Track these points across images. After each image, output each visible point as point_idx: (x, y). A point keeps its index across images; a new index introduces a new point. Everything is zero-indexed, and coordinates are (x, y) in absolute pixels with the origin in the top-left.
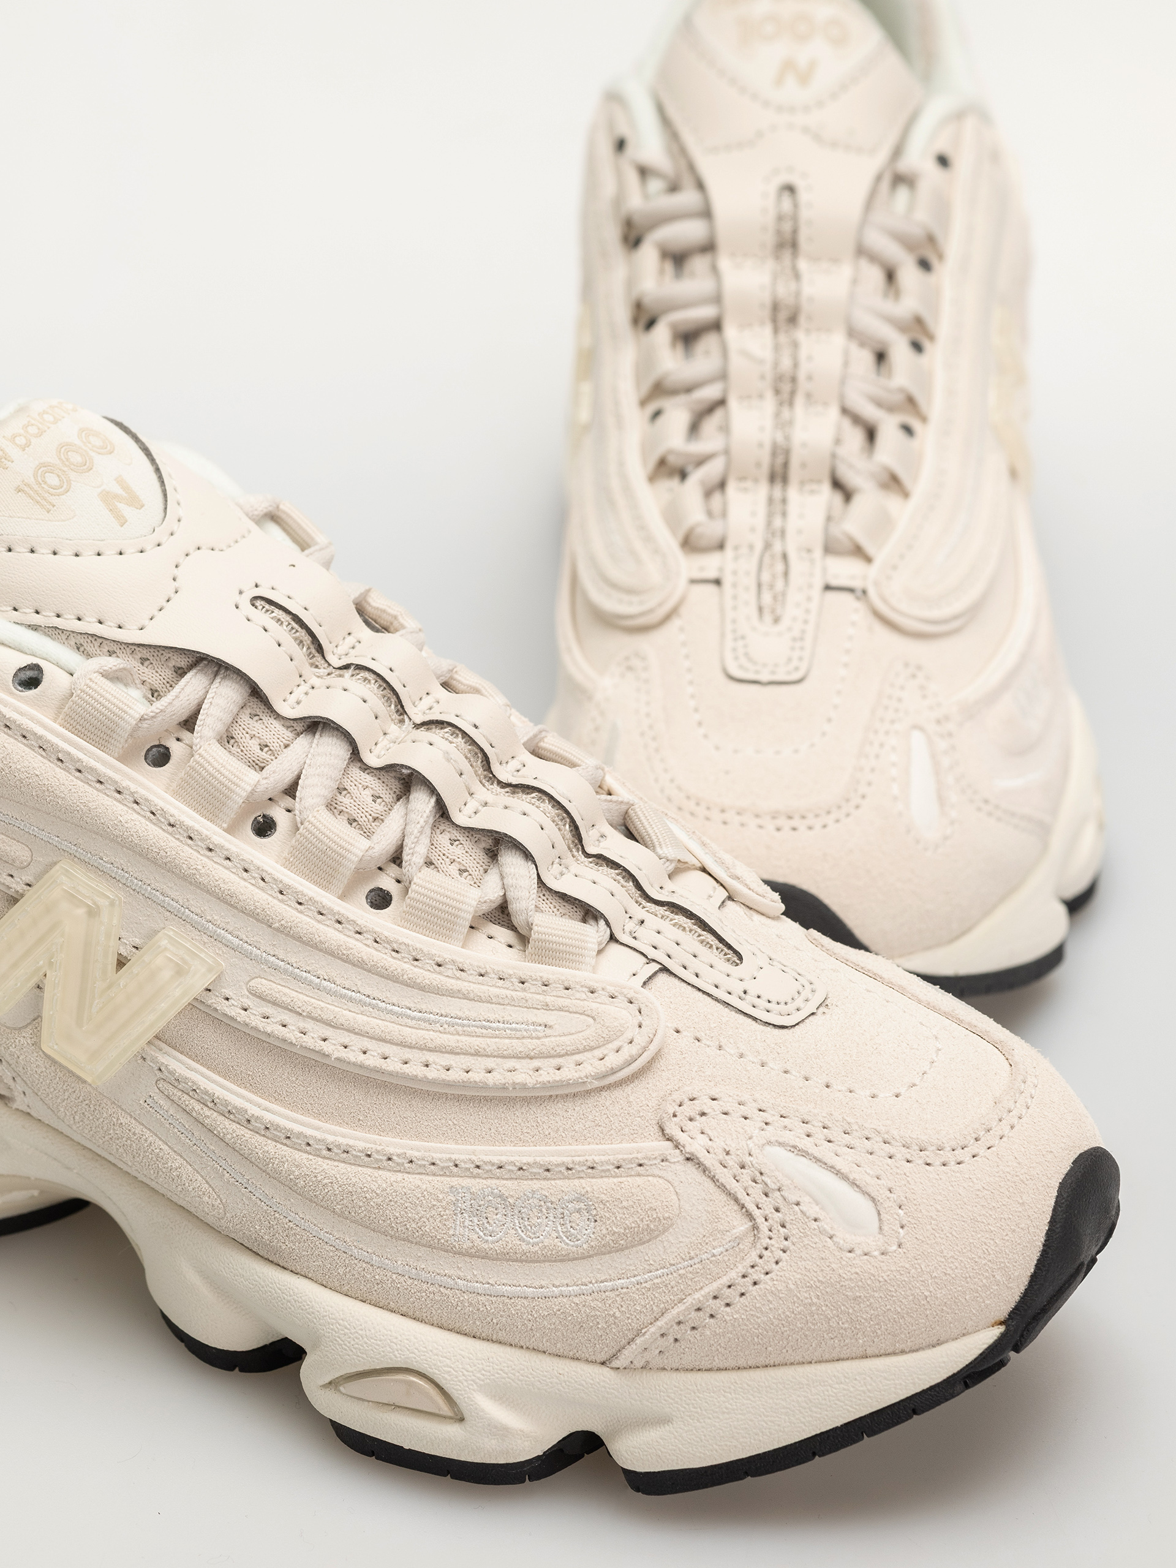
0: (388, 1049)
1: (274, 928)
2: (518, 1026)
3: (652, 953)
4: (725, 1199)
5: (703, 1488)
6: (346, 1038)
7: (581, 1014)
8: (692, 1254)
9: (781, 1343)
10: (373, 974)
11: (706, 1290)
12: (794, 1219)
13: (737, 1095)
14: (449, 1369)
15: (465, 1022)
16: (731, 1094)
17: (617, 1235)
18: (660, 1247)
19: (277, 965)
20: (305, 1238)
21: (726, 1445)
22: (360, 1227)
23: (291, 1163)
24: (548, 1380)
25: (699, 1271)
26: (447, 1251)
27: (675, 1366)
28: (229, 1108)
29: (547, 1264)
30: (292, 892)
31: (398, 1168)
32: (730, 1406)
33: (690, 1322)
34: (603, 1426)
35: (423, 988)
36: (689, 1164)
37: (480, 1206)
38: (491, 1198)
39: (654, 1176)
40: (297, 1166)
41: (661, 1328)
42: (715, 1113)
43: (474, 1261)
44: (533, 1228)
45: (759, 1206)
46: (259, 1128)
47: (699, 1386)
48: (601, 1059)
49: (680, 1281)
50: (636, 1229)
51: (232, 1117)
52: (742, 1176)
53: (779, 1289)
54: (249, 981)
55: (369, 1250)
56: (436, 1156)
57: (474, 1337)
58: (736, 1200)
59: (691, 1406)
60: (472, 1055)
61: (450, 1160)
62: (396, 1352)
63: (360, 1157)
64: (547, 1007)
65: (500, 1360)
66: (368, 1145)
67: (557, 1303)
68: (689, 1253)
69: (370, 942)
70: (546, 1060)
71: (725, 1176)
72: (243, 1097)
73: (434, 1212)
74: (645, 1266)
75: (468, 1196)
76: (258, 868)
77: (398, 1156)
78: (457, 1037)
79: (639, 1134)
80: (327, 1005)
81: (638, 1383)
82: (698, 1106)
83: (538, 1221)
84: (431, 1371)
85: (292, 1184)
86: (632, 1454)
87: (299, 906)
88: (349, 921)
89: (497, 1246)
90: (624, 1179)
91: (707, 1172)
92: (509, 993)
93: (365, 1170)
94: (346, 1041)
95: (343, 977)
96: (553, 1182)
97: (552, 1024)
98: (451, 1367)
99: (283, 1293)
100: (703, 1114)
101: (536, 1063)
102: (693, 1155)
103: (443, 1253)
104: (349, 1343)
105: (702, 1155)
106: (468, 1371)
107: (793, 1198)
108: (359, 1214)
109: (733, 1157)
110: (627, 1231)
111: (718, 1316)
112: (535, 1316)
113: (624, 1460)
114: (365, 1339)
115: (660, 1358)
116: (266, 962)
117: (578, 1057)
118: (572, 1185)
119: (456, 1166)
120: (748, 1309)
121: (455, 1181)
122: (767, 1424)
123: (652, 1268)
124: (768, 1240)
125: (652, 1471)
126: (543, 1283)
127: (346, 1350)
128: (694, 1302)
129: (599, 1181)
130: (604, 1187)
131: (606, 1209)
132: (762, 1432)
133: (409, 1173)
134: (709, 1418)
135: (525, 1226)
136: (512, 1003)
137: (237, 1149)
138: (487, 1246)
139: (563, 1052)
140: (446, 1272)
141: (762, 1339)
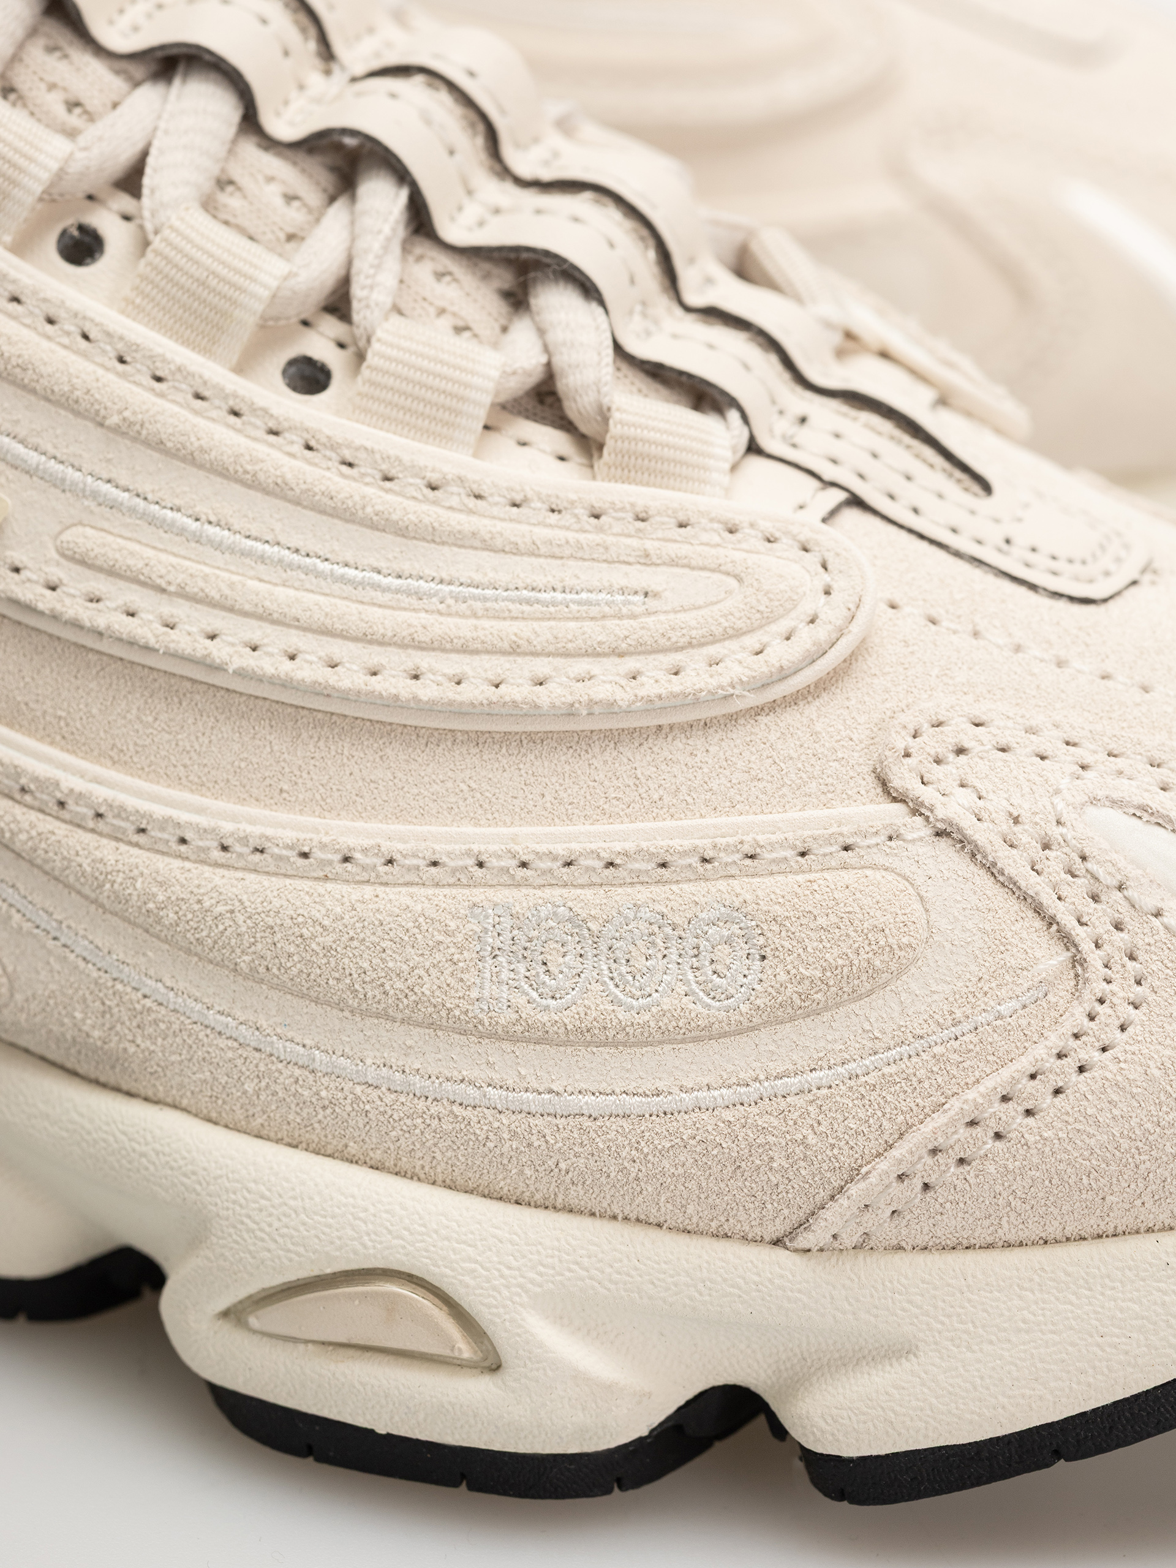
0: (337, 649)
1: (109, 428)
2: (593, 596)
3: (829, 472)
4: (1016, 907)
5: (973, 1486)
6: (256, 631)
7: (713, 571)
8: (959, 1014)
9: (1133, 1186)
10: (305, 507)
11: (989, 1083)
12: (1152, 942)
13: (1023, 717)
14: (473, 1266)
15: (489, 592)
16: (1011, 715)
17: (807, 982)
18: (893, 1005)
19: (115, 500)
20: (176, 1027)
21: (1023, 1396)
22: (289, 997)
23: (149, 880)
24: (670, 1280)
25: (971, 1047)
26: (464, 1033)
27: (921, 1241)
28: (23, 781)
29: (667, 1047)
30: (144, 356)
31: (365, 876)
32: (1031, 1317)
33: (956, 1148)
34: (770, 1372)
35: (402, 531)
36: (944, 842)
37: (530, 940)
38: (551, 923)
39: (874, 867)
40: (161, 884)
41: (900, 1162)
42: (982, 748)
43: (520, 1049)
44: (638, 977)
45: (1084, 920)
46: (84, 817)
47: (970, 1279)
48: (757, 654)
49: (935, 1069)
50: (846, 970)
51: (28, 798)
52: (1049, 863)
53: (1131, 1077)
54: (60, 533)
55: (308, 1042)
56: (440, 850)
57: (517, 1203)
58: (1038, 910)
59: (955, 1318)
60: (504, 653)
61: (468, 853)
62: (366, 1238)
63: (288, 858)
64: (646, 559)
65: (574, 1242)
66: (302, 836)
67: (689, 1123)
68: (951, 1013)
69: (298, 448)
70: (651, 657)
71: (1014, 864)
72: (49, 760)
73: (438, 956)
74: (864, 1042)
75: (507, 923)
76: (76, 315)
77: (365, 851)
78: (473, 621)
79: (839, 791)
80: (217, 572)
81: (849, 1278)
82: (949, 737)
83: (648, 963)
84: (437, 1270)
85: (150, 920)
86: (835, 1422)
87: (156, 385)
88: (254, 410)
89: (567, 1017)
90: (818, 875)
91: (979, 857)
92: (571, 536)
93: (298, 883)
94: (256, 637)
95: (245, 516)
96: (674, 887)
97: (658, 588)
98: (476, 1262)
99: (130, 1140)
100: (960, 751)
101: (631, 664)
102: (951, 824)
103: (457, 1036)
104: (270, 1225)
105: (968, 824)
106: (510, 1268)
107: (1150, 902)
108: (287, 969)
109: (1026, 827)
110: (829, 974)
111: (1012, 1135)
112: (646, 1150)
113: (818, 1434)
114: (303, 1216)
115: (893, 1225)
116: (95, 495)
117: (713, 650)
118: (713, 890)
119: (481, 865)
120: (1071, 1120)
121: (478, 895)
122: (1103, 1350)
123: (878, 1045)
124: (1105, 984)
125: (875, 1453)
126: (661, 1085)
127: (262, 1240)
128: (965, 1107)
129: (768, 881)
130: (778, 891)
131: (784, 934)
132: (1094, 1368)
133: (386, 884)
134: (991, 1342)
135: (620, 974)
136: (579, 555)
137: (39, 861)
138: (546, 1018)
139: (683, 641)
140: (465, 1073)
141: (1096, 1180)
